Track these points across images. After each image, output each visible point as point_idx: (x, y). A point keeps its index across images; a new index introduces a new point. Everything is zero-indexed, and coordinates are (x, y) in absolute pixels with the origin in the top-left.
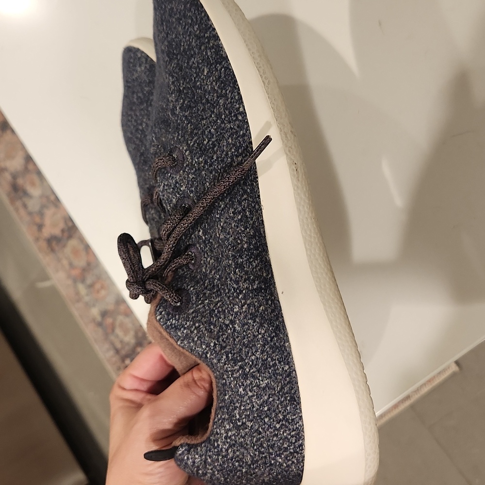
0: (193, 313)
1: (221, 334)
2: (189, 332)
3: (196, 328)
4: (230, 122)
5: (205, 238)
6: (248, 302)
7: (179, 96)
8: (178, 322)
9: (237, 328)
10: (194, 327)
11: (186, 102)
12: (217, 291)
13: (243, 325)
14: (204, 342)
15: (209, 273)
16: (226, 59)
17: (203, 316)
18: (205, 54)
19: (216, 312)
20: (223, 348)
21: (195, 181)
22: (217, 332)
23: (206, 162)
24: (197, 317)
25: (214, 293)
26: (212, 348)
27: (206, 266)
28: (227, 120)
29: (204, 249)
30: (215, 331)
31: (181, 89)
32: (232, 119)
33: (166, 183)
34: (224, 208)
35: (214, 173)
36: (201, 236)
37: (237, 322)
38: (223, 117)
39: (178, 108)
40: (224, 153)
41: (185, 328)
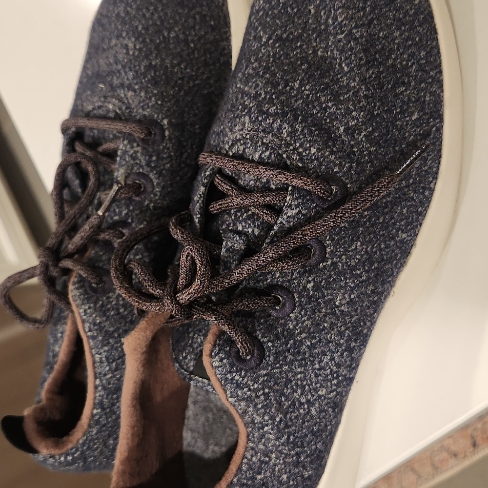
0: (265, 375)
1: (291, 410)
2: (254, 395)
3: (264, 394)
4: (415, 192)
5: (313, 294)
6: (339, 390)
7: (369, 120)
8: (243, 380)
9: (313, 412)
10: (262, 392)
11: (376, 134)
12: (302, 360)
13: (321, 411)
14: (269, 413)
15: (298, 334)
16: (441, 118)
17: (276, 383)
18: (422, 94)
19: (293, 384)
20: (287, 426)
21: (344, 231)
22: (287, 407)
23: (369, 220)
24: (270, 382)
25: (297, 360)
26: (276, 423)
27: (297, 324)
28: (413, 188)
29: (305, 305)
30: (285, 405)
31: (375, 113)
32: (419, 190)
33: (303, 212)
34: (365, 281)
35: (372, 236)
36: (309, 289)
37: (317, 405)
38: (411, 181)
39: (363, 134)
40: (393, 221)
41: (250, 390)
